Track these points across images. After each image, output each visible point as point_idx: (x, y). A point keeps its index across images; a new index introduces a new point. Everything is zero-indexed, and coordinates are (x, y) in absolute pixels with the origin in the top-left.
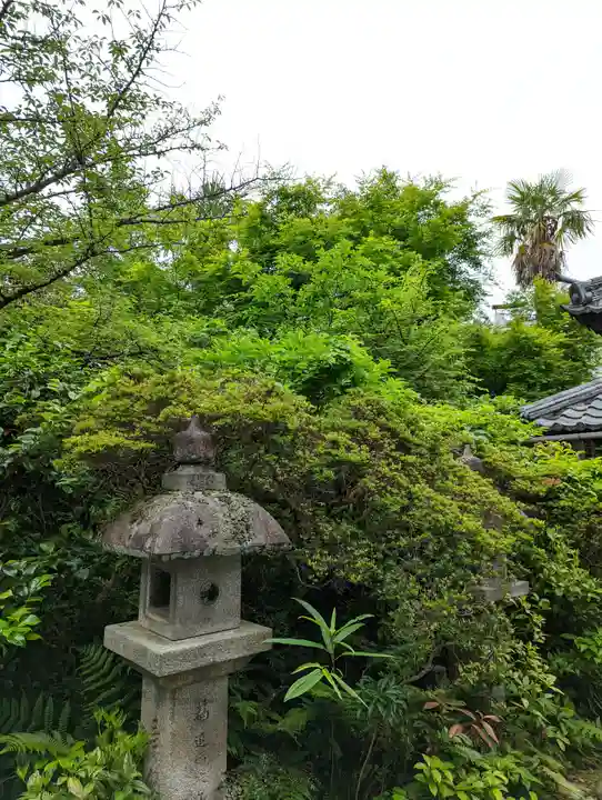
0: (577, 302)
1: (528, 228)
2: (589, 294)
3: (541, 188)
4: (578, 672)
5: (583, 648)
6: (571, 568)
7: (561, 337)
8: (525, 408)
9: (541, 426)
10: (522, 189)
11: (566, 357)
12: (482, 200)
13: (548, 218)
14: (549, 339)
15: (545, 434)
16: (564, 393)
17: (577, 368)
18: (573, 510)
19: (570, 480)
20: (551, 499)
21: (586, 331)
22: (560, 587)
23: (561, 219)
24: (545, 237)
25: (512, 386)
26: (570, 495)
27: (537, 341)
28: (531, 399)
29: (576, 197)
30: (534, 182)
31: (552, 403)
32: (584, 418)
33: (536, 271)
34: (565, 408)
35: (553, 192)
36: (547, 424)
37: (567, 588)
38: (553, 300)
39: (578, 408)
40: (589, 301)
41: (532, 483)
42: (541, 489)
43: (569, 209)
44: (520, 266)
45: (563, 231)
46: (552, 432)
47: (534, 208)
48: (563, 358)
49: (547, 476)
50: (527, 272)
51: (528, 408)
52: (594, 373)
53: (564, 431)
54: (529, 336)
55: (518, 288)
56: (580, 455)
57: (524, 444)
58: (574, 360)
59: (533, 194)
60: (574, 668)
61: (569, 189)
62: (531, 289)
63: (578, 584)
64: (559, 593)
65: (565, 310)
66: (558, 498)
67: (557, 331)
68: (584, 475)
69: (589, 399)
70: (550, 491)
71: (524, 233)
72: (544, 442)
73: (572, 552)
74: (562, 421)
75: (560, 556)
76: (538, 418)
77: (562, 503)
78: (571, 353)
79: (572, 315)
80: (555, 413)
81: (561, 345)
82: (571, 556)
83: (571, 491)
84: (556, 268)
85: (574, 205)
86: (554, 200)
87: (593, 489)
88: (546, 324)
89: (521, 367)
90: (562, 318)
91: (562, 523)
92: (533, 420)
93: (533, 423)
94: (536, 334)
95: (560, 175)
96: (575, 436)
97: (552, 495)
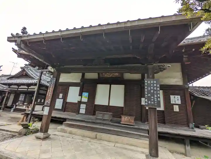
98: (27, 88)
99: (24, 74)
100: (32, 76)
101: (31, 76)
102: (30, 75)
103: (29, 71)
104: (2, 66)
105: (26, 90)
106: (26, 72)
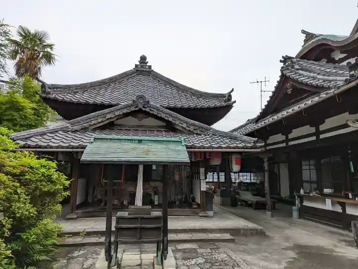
0: (44, 92)
1: (26, 51)
2: (49, 90)
3: (35, 35)
4: (20, 249)
5: (25, 237)
6: (26, 204)
7: (34, 105)
8: (12, 134)
9: (18, 144)
10: (26, 32)
11: (34, 114)
12: (5, 29)
13: (36, 50)
14: (28, 105)
15: (20, 147)
16: (32, 130)
17: (38, 120)
18: (30, 180)
19: (31, 168)
20: (21, 176)
21: (45, 105)
22: (18, 212)
23: (42, 53)
24: (33, 58)
25: (6, 123)
26: (30, 174)
27: (22, 104)
28: (15, 131)
29: (51, 46)
30: (33, 31)
31: (26, 134)
32: (40, 142)
33: (26, 72)
34: (31, 137)
35: (40, 40)
36: (22, 143)
37: (22, 213)
38: (33, 87)
39: (37, 138)
40: (49, 93)
41: (13, 168)
42: (17, 171)
43: (46, 50)
44: (19, 67)
45: (42, 58)
46: (24, 147)
47: (31, 43)
48: (33, 115)
49: (21, 165)
50: (22, 70)
51: (14, 134)
52: (45, 123)
53: (29, 147)
54: (18, 101)
55: (16, 77)
56: (37, 158)
57: (11, 151)
58: (38, 116)
59: (31, 37)
60: (19, 247)
61: (48, 42)
62: (22, 80)
63: (27, 210)
64: (18, 215)
65: (38, 94)
66: (25, 175)
67: (32, 102)
68: (37, 166)
69: (43, 134)
70: (22, 172)
71: (23, 52)
72: (21, 151)
73: (27, 198)
74: (29, 143)
75: (22, 199)
76: (18, 140)
77: (26, 177)
78: (36, 113)
79: (41, 97)
80: (27, 138)
81: (33, 109)
82: (26, 199)
83: (30, 172)
84: (36, 73)
85: (49, 50)
86: (40, 43)
87: (40, 172)
88: (27, 97)
89: (11, 114)
90: (35, 97)
91: (24, 186)
92: (15, 141)
93: (15, 142)
94: (22, 101)
95: (45, 34)
96: (34, 150)
97: (23, 174)
98: (313, 130)
99: (289, 91)
100: (314, 83)
101: (312, 86)
102: (307, 85)
103: (301, 72)
104: (232, 90)
105: (314, 138)
106: (293, 80)
